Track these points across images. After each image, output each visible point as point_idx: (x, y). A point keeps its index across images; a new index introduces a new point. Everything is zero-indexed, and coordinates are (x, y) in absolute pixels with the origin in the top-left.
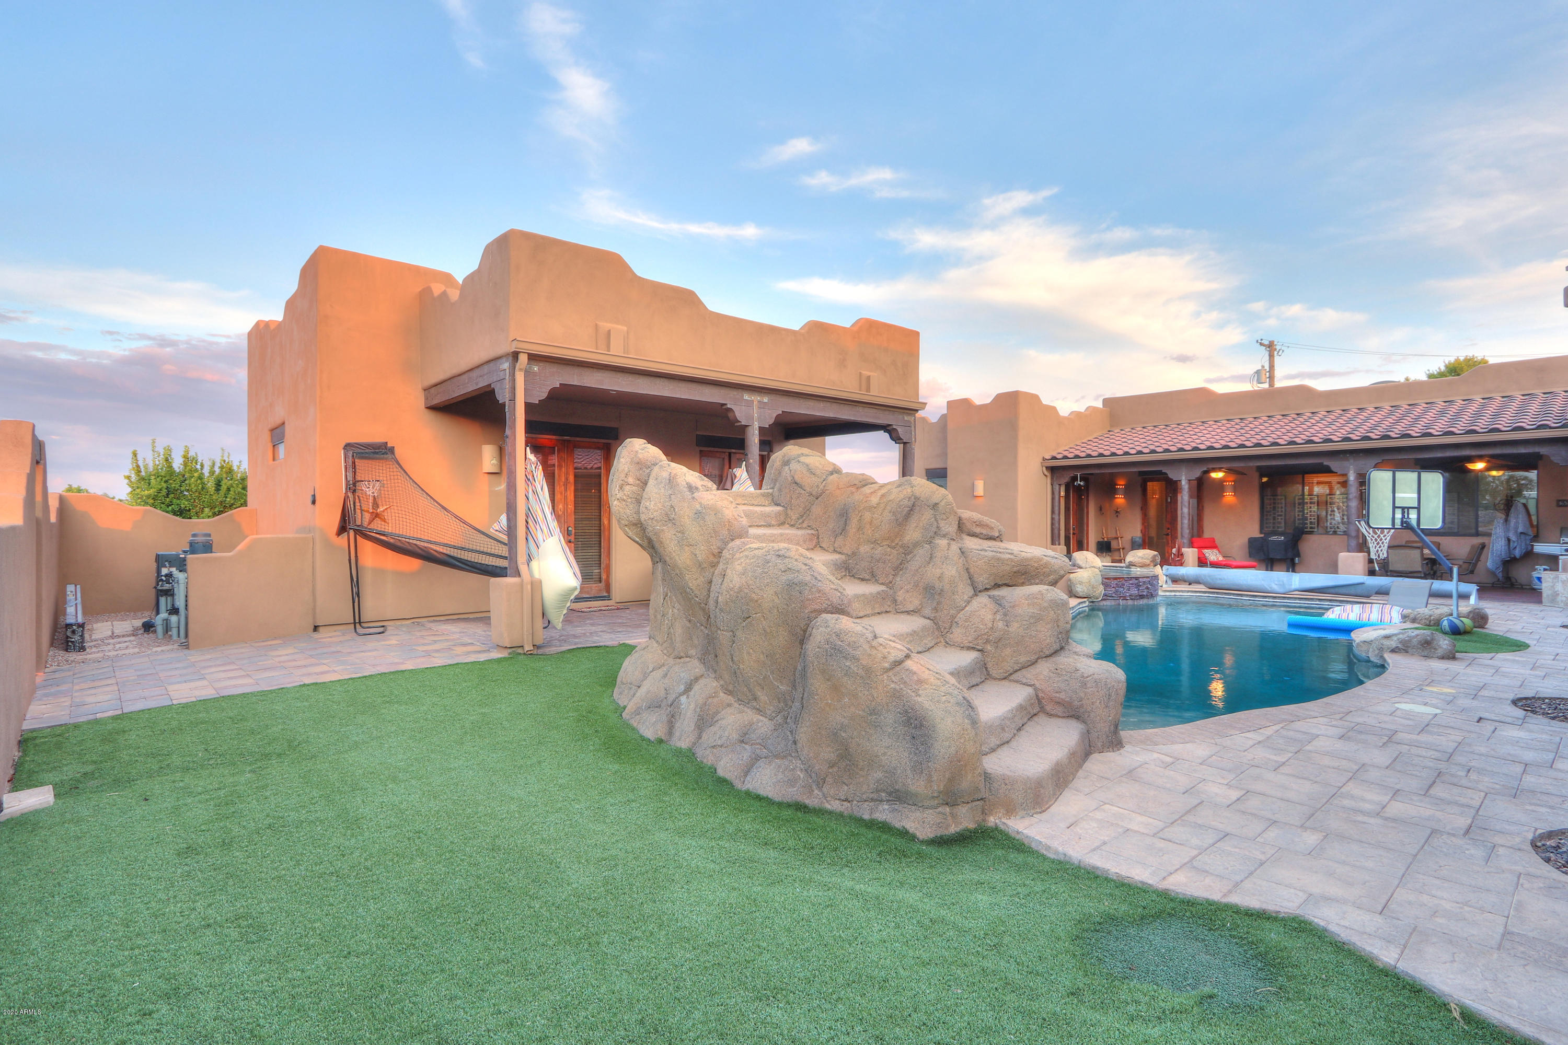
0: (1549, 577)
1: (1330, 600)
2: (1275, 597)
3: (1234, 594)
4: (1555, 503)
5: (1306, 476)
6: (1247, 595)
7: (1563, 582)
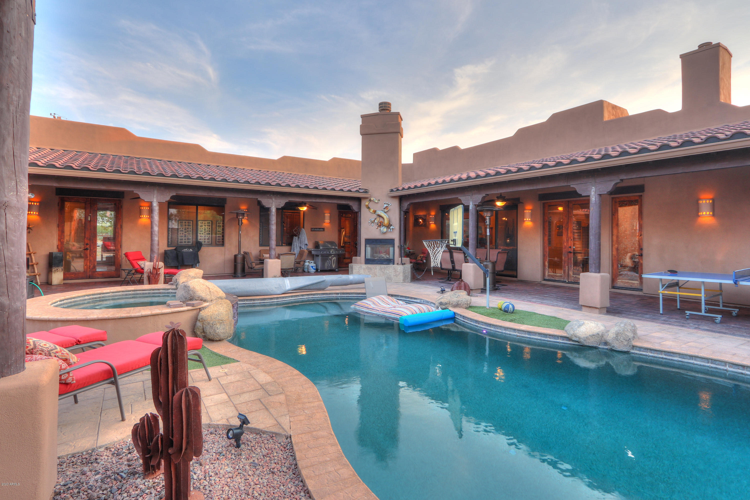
0: (357, 267)
1: (308, 295)
2: (277, 298)
3: (247, 300)
4: (310, 230)
5: (199, 207)
6: (259, 299)
7: (364, 269)
